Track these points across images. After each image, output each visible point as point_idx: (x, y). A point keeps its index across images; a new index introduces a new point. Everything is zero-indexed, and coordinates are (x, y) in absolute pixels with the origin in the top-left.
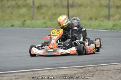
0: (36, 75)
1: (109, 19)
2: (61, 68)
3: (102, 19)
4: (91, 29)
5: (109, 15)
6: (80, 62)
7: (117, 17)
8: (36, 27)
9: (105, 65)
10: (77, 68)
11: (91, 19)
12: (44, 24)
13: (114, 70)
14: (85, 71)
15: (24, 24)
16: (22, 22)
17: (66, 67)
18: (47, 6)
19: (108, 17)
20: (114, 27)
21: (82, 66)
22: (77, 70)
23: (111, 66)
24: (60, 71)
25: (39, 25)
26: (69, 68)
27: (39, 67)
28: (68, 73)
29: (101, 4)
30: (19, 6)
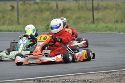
2: (87, 74)
4: (117, 32)
6: (106, 67)
10: (104, 73)
11: (117, 22)
14: (111, 76)
15: (47, 29)
16: (45, 26)
17: (92, 73)
21: (108, 71)
22: (103, 76)
24: (86, 76)
26: (95, 73)
27: (64, 73)
28: (94, 79)
30: (42, 10)
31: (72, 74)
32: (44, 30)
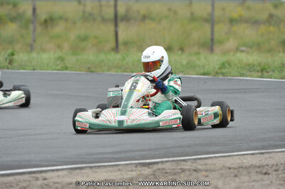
0: (39, 182)
1: (212, 50)
2: (99, 167)
3: (195, 49)
5: (212, 40)
7: (231, 44)
8: (41, 69)
9: (201, 159)
10: (137, 165)
11: (169, 49)
12: (59, 62)
13: (221, 169)
14: (154, 171)
15: (11, 62)
16: (6, 55)
17: (110, 164)
18: (66, 20)
19: (210, 45)
20: (225, 68)
21: (148, 161)
22: (135, 171)
23: (215, 161)
24: (96, 172)
25: (48, 64)
26: (116, 165)
27: (46, 163)
28: (114, 178)
29: (192, 14)
31: (65, 167)
32: (2, 65)
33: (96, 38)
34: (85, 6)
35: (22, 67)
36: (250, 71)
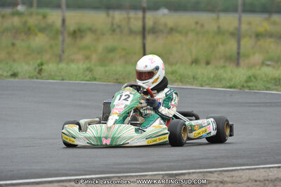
1: (238, 64)
3: (222, 63)
4: (196, 86)
5: (238, 53)
6: (170, 162)
7: (257, 58)
8: (70, 80)
9: (228, 171)
10: (164, 176)
11: (195, 62)
12: (87, 73)
13: (248, 181)
15: (40, 72)
16: (36, 65)
17: (137, 174)
18: (95, 32)
19: (236, 59)
21: (174, 172)
23: (241, 173)
25: (77, 75)
27: (74, 172)
29: (219, 27)
30: (29, 29)
32: (31, 75)
33: (124, 49)
34: (113, 18)
35: (51, 77)
36: (276, 85)
